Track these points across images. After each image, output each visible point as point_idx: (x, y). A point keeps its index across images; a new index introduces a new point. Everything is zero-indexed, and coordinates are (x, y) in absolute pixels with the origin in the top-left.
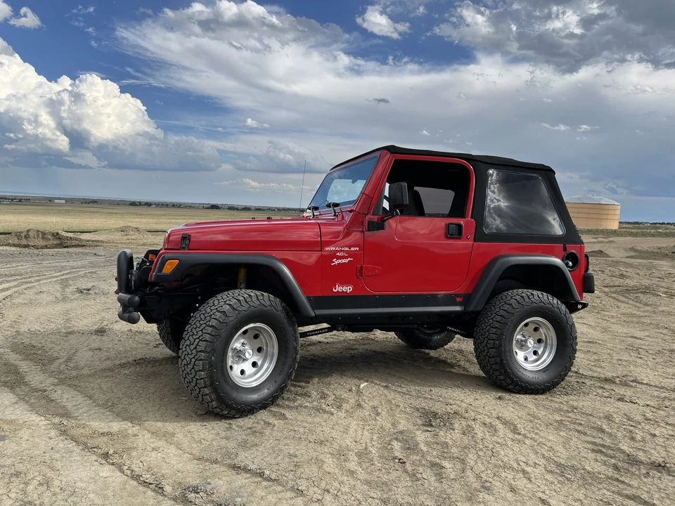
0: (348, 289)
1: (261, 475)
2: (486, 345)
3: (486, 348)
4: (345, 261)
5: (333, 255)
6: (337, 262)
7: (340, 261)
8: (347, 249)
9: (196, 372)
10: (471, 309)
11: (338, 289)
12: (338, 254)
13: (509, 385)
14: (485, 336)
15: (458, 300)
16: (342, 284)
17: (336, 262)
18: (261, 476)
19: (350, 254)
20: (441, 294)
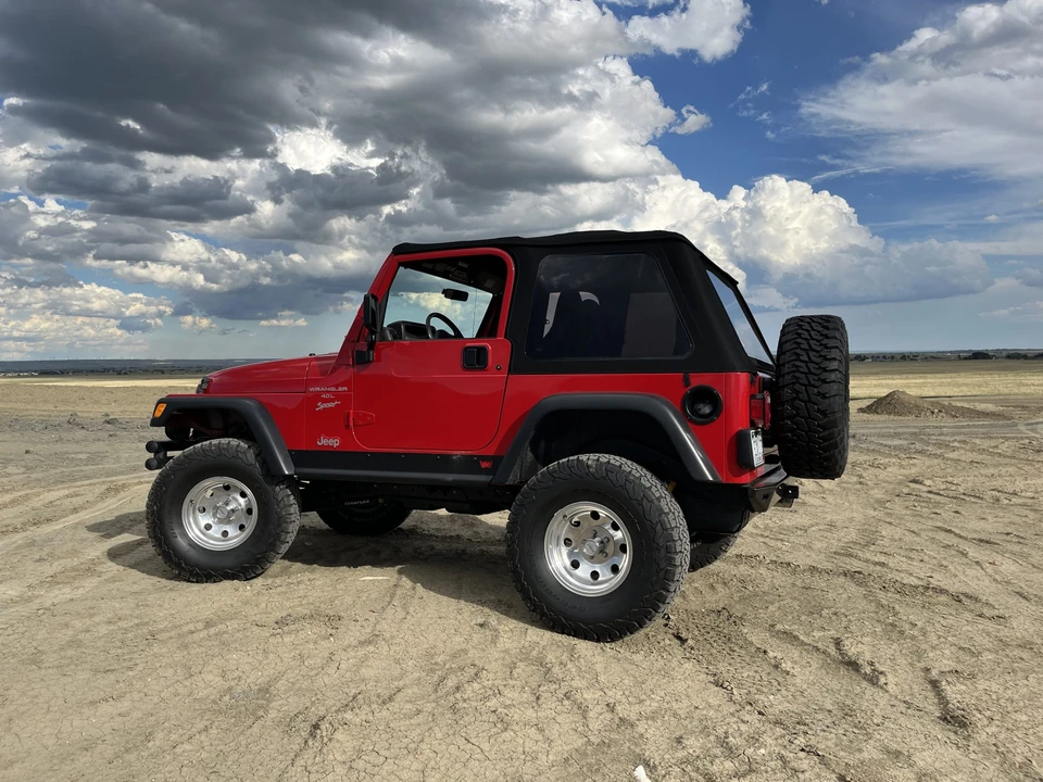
0: (334, 443)
4: (332, 405)
5: (317, 397)
6: (322, 407)
7: (325, 405)
8: (333, 389)
10: (497, 480)
11: (324, 442)
12: (323, 396)
15: (484, 465)
16: (329, 435)
19: (337, 396)
20: (458, 453)
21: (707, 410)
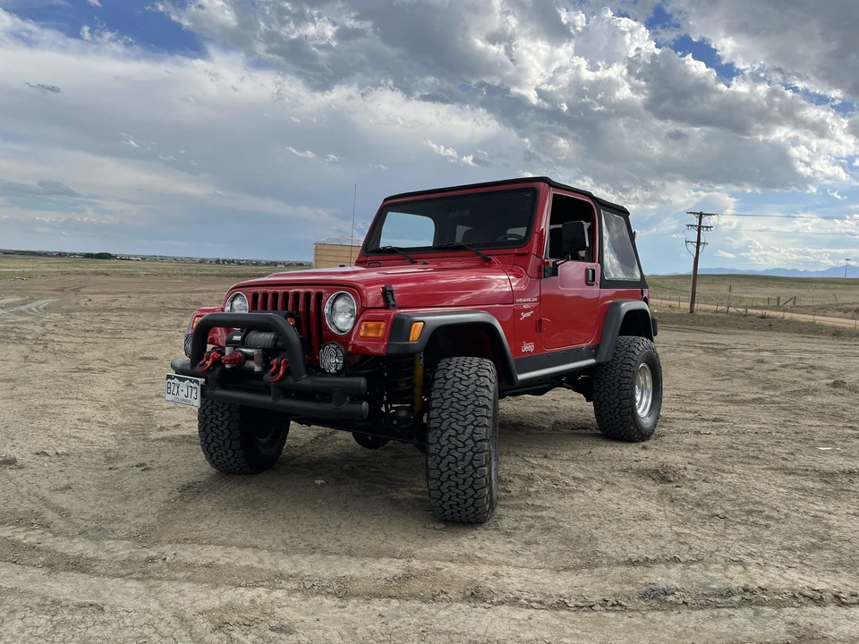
0: (531, 348)
1: (676, 560)
2: (618, 397)
3: (617, 399)
4: (528, 314)
5: (521, 308)
7: (526, 315)
8: (529, 299)
9: (475, 469)
10: (603, 360)
11: (525, 348)
12: (524, 306)
13: (635, 434)
14: (615, 387)
15: (593, 351)
17: (524, 316)
18: (676, 562)
19: (532, 306)
20: (585, 346)
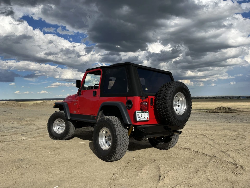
12: (75, 102)
15: (95, 118)
20: (92, 115)
21: (130, 106)
